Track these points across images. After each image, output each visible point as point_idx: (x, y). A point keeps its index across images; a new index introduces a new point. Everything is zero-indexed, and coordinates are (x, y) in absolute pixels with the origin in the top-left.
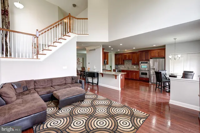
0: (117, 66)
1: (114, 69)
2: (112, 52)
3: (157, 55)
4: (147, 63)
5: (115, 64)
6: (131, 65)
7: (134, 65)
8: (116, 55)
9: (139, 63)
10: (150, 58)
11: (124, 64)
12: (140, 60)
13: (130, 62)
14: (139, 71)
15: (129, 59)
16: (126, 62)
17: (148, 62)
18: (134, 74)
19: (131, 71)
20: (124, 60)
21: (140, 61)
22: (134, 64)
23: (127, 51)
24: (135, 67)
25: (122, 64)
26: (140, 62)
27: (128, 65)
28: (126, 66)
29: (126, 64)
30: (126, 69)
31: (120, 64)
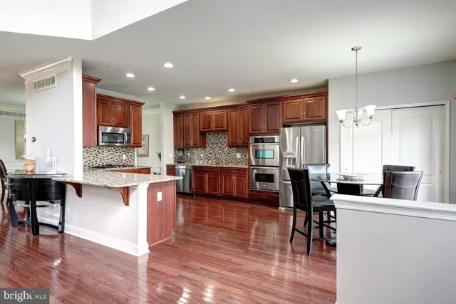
0: (181, 154)
1: (172, 162)
2: (162, 104)
3: (302, 114)
4: (273, 141)
5: (175, 148)
6: (226, 149)
8: (176, 115)
9: (248, 140)
10: (281, 124)
11: (205, 147)
12: (250, 132)
13: (224, 140)
14: (249, 169)
15: (220, 130)
16: (210, 139)
17: (277, 138)
18: (234, 177)
20: (203, 134)
21: (252, 135)
22: (233, 145)
23: (209, 100)
24: (238, 156)
25: (196, 146)
26: (252, 139)
27: (216, 149)
28: (210, 154)
29: (211, 145)
30: (210, 162)
31: (191, 145)
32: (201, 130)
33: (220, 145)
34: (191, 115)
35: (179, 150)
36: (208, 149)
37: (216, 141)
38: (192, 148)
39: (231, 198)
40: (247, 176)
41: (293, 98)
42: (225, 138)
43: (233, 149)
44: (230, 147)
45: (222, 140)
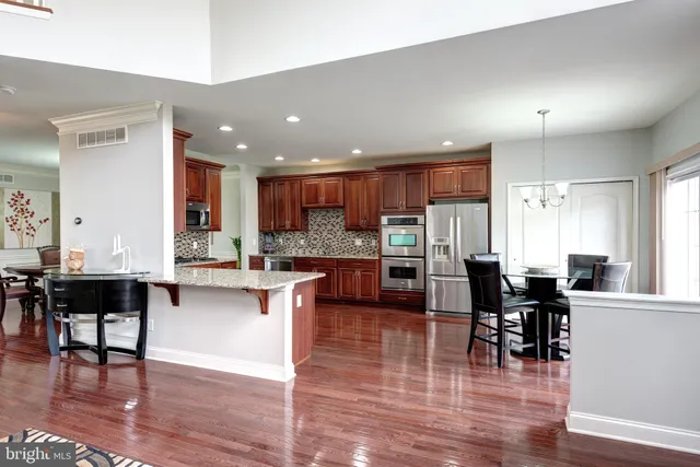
0: (269, 239)
1: (256, 253)
2: (243, 166)
3: (456, 187)
4: (415, 222)
5: (260, 231)
6: (339, 233)
7: (357, 231)
8: (263, 183)
9: (379, 221)
10: (426, 198)
11: (307, 231)
12: (382, 209)
13: (337, 221)
14: (380, 261)
15: (332, 206)
16: (315, 219)
17: (420, 219)
18: (358, 273)
19: (340, 262)
20: (305, 211)
21: (384, 214)
22: (354, 228)
23: (318, 164)
24: (358, 242)
25: (294, 229)
26: (384, 220)
27: (325, 233)
28: (315, 239)
29: (316, 227)
30: (314, 251)
31: (288, 227)
32: (304, 205)
33: (329, 227)
34: (287, 183)
35: (266, 234)
36: (311, 233)
37: (323, 221)
38: (286, 231)
39: (352, 302)
40: (377, 271)
41: (442, 165)
42: (338, 217)
43: (350, 233)
44: (347, 230)
45: (333, 220)
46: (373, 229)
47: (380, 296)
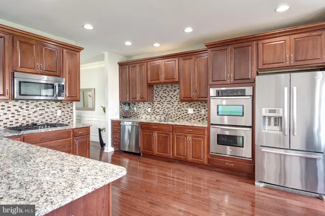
0: (126, 108)
1: (117, 117)
2: (106, 54)
3: (288, 57)
4: (243, 93)
5: (120, 102)
6: (176, 104)
7: (189, 101)
8: (121, 65)
9: (208, 92)
10: (255, 70)
11: (153, 102)
12: (211, 82)
13: (175, 94)
14: (209, 128)
15: (171, 82)
16: (159, 91)
17: (249, 90)
18: (189, 138)
19: (174, 128)
20: (150, 86)
21: (213, 86)
22: (187, 99)
23: (158, 48)
24: (191, 111)
25: (143, 100)
26: (212, 92)
27: (165, 104)
28: (158, 108)
29: (159, 99)
30: (158, 117)
31: (138, 99)
32: (149, 82)
33: (169, 99)
34: (138, 65)
35: (125, 104)
36: (156, 103)
37: (164, 95)
38: (139, 101)
39: (184, 162)
40: (206, 137)
41: (273, 36)
42: (175, 90)
43: (184, 103)
44: (182, 101)
45: (171, 93)
46: (203, 100)
47: (209, 160)
